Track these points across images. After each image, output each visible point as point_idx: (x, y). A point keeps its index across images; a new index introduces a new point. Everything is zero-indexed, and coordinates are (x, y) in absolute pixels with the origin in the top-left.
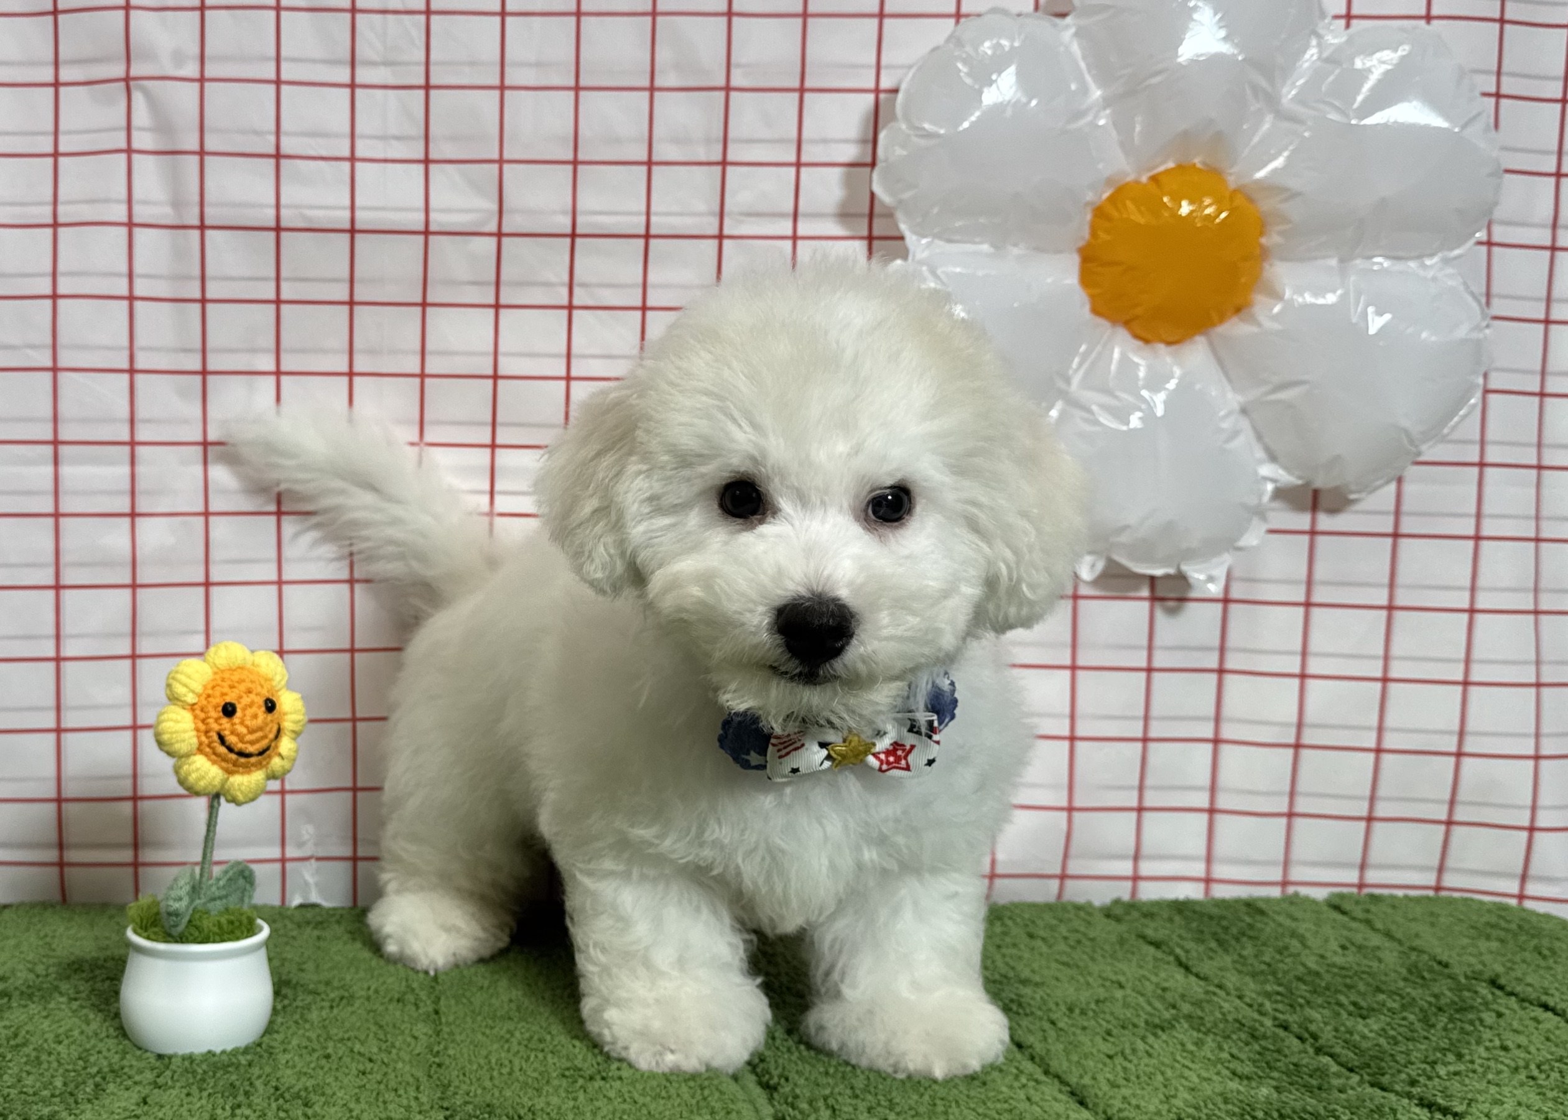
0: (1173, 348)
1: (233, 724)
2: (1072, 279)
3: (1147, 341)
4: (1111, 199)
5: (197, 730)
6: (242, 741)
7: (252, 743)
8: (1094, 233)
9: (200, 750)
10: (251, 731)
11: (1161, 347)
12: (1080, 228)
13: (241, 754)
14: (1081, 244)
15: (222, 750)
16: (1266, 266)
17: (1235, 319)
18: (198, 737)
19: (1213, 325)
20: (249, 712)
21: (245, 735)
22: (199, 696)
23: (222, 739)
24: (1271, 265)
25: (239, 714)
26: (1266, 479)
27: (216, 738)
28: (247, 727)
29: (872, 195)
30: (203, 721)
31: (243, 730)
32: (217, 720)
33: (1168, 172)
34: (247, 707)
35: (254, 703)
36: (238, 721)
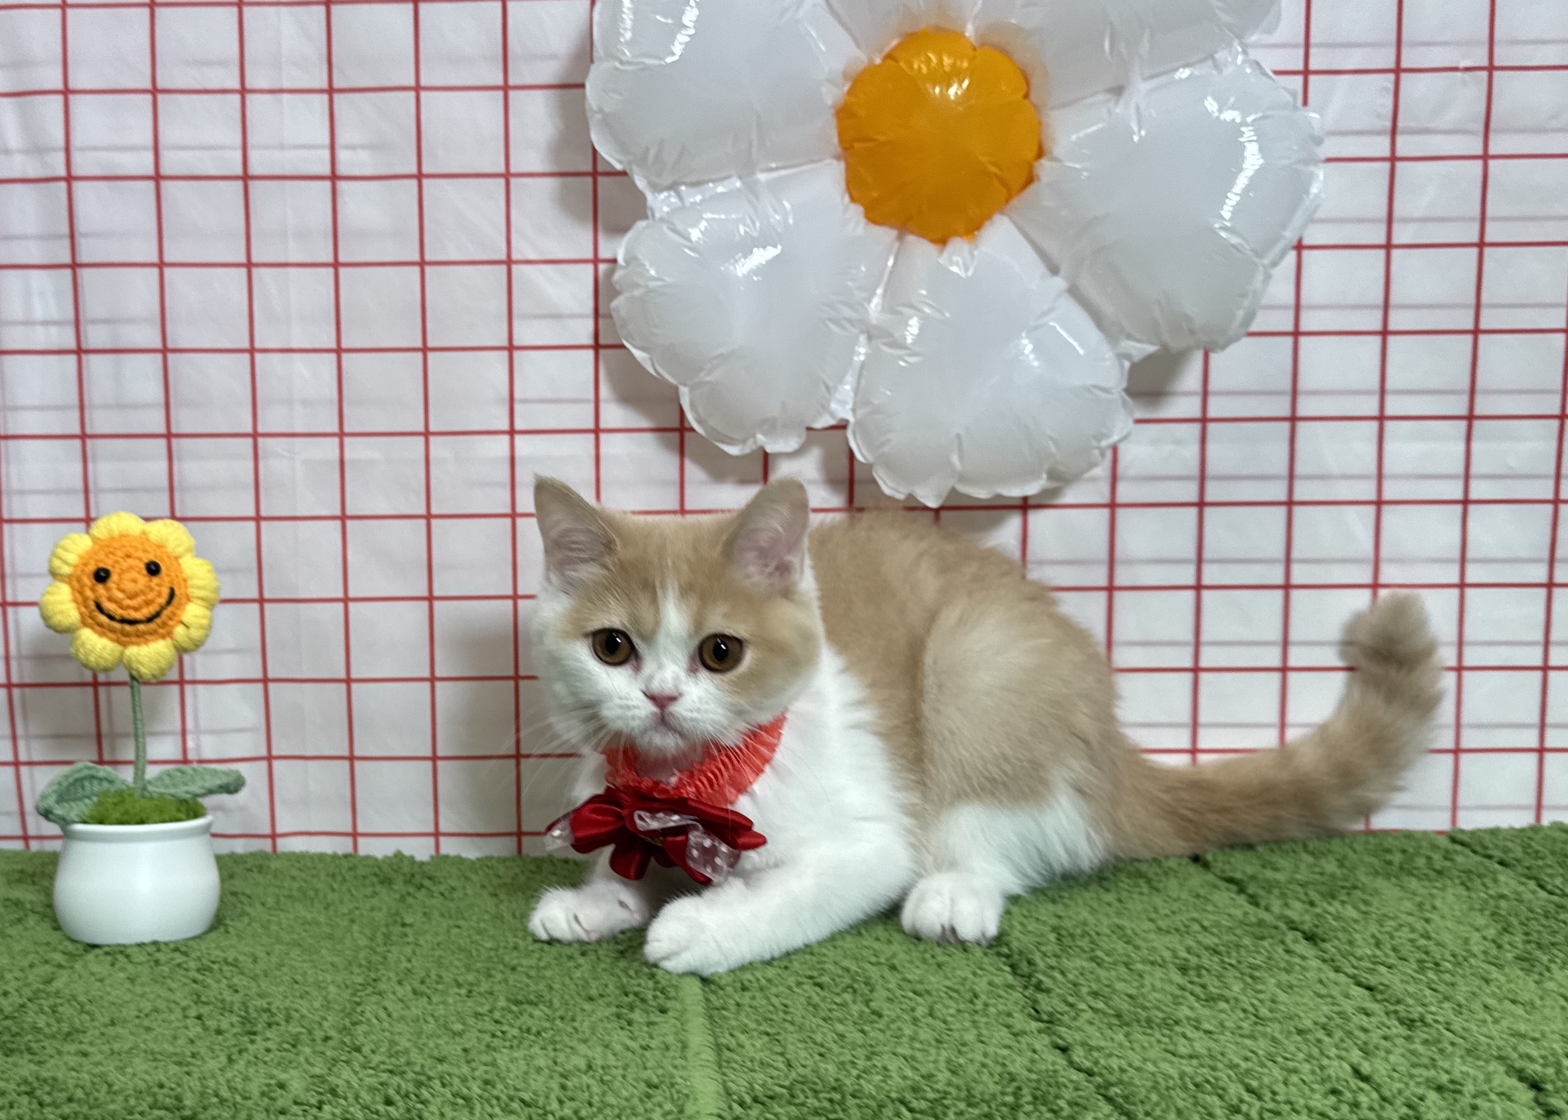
1: (108, 589)
5: (75, 601)
6: (122, 608)
7: (136, 609)
9: (85, 624)
10: (131, 597)
13: (123, 621)
15: (104, 619)
18: (79, 609)
20: (127, 576)
21: (122, 600)
22: (75, 566)
23: (99, 607)
25: (114, 577)
27: (93, 606)
28: (123, 591)
30: (81, 593)
31: (120, 595)
32: (93, 590)
34: (124, 571)
35: (132, 567)
36: (114, 586)
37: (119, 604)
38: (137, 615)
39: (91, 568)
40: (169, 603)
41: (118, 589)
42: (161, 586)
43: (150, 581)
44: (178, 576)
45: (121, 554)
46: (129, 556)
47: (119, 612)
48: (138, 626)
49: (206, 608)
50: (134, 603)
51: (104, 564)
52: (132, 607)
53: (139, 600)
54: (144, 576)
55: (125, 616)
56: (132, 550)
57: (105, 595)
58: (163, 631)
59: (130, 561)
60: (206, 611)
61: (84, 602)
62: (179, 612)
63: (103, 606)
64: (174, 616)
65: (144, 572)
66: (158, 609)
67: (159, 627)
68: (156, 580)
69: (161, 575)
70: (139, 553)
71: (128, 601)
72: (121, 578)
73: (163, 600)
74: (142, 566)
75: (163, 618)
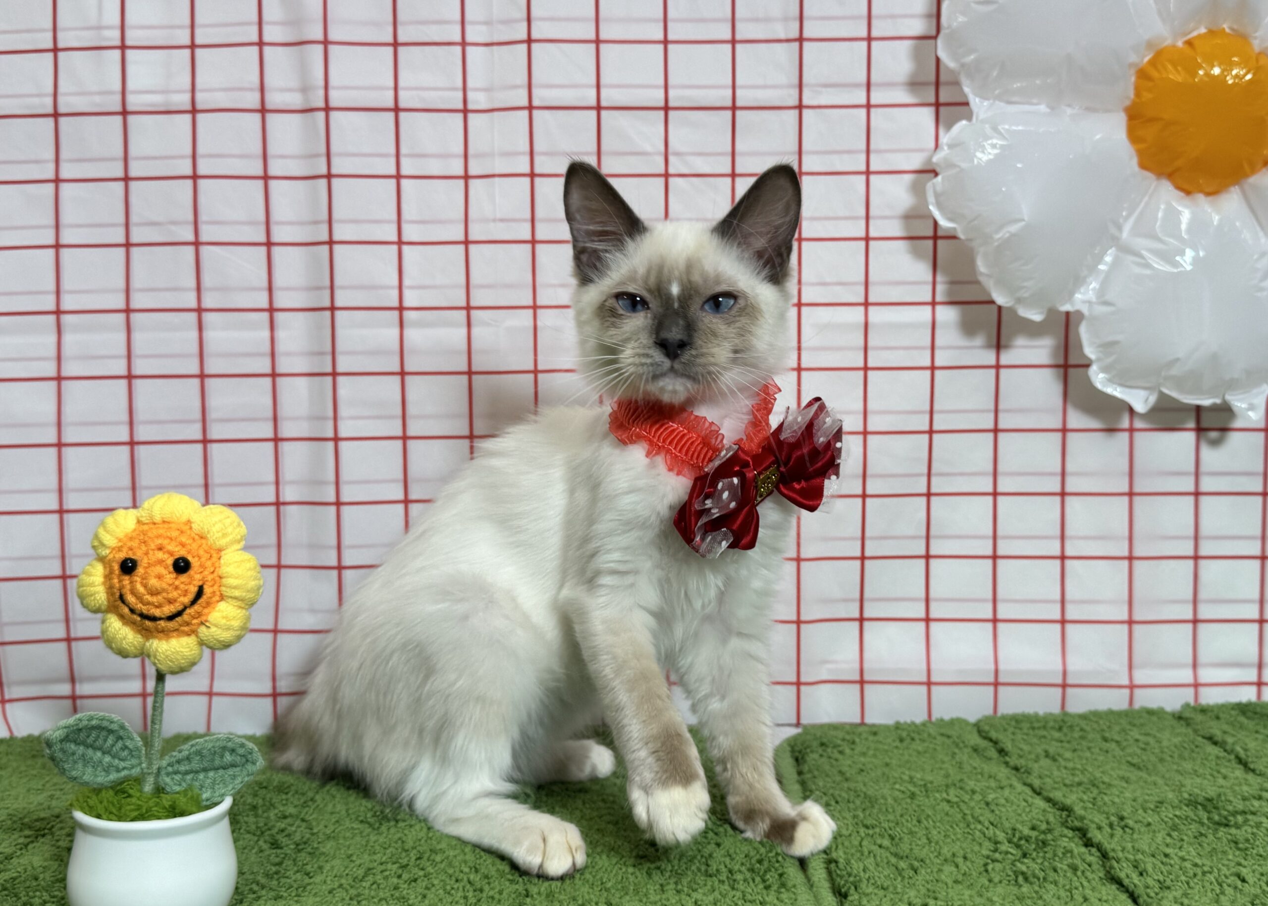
0: (1212, 198)
1: (133, 583)
2: (1120, 133)
3: (1188, 192)
4: (1152, 62)
8: (1138, 93)
9: (110, 608)
10: (154, 593)
11: (1201, 198)
12: (1126, 88)
13: (145, 617)
14: (1127, 103)
18: (107, 594)
19: (1246, 176)
20: (154, 571)
23: (122, 600)
25: (140, 571)
27: (117, 596)
29: (938, 60)
30: (110, 579)
33: (1199, 36)
34: (150, 565)
35: (161, 562)
36: (138, 579)
37: (139, 598)
38: (157, 612)
39: (122, 555)
40: (194, 602)
41: (141, 583)
42: (188, 584)
43: (176, 578)
44: (213, 572)
45: (153, 546)
46: (160, 548)
47: (139, 606)
48: (158, 622)
49: (240, 607)
50: (154, 599)
51: (134, 554)
52: (152, 604)
53: (160, 597)
54: (170, 573)
55: (145, 612)
56: (166, 542)
57: (128, 587)
58: (186, 629)
59: (160, 555)
60: (239, 611)
61: (110, 589)
62: (206, 611)
63: (125, 597)
64: (199, 614)
65: (171, 569)
66: (180, 608)
67: (181, 625)
68: (184, 578)
69: (191, 572)
70: (171, 547)
71: (148, 598)
72: (146, 573)
73: (186, 600)
74: (170, 561)
75: (185, 617)
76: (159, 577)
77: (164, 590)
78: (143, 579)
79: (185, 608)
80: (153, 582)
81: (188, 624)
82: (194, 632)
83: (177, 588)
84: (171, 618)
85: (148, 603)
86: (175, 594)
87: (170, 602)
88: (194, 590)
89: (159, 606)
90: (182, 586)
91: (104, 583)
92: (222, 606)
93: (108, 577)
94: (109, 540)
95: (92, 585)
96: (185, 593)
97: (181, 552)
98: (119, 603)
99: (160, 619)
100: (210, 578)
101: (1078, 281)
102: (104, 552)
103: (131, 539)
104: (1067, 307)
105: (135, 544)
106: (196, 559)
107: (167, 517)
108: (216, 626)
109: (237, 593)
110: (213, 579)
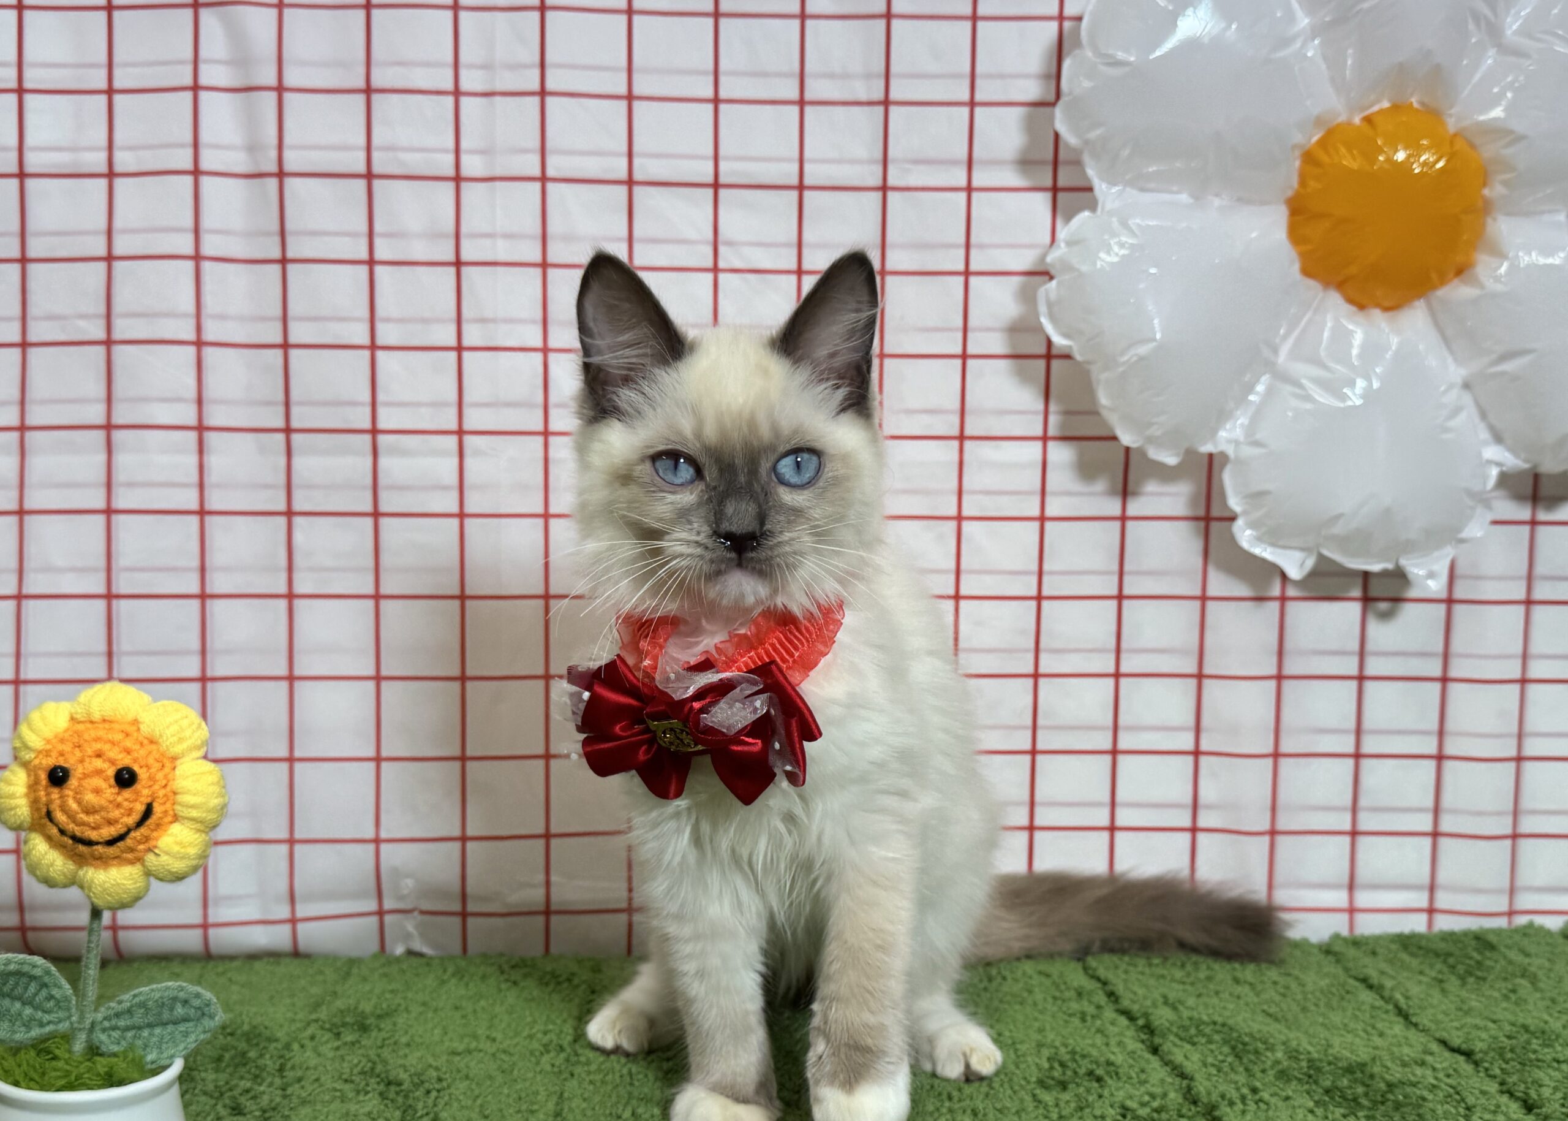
0: (1390, 314)
1: (64, 798)
2: (1279, 233)
3: (1361, 307)
4: (1322, 143)
5: (29, 798)
6: (77, 823)
8: (1303, 182)
9: (33, 829)
11: (1377, 314)
12: (1288, 175)
13: (79, 840)
14: (1290, 193)
15: (55, 832)
16: (1489, 221)
17: (1456, 281)
18: (31, 809)
19: (1434, 288)
21: (80, 814)
22: (35, 754)
23: (50, 818)
24: (1495, 220)
25: (73, 782)
26: (1490, 462)
27: (44, 813)
29: (1057, 136)
30: (34, 790)
33: (1381, 112)
34: (86, 776)
35: (99, 772)
36: (71, 793)
37: (72, 817)
38: (93, 835)
39: (50, 762)
40: (140, 824)
41: (74, 798)
42: (133, 801)
43: (118, 794)
44: (165, 786)
45: (90, 752)
46: (99, 755)
47: (71, 827)
48: (95, 847)
49: (199, 831)
50: (91, 819)
51: (66, 761)
52: (87, 825)
53: (97, 817)
54: (110, 786)
55: (78, 834)
56: (107, 747)
57: (58, 802)
58: (130, 856)
59: (99, 763)
60: (197, 836)
61: (34, 803)
62: (155, 834)
63: (53, 815)
64: (147, 839)
65: (112, 781)
66: (123, 830)
67: (123, 852)
68: (127, 793)
69: (137, 786)
70: (113, 753)
71: (83, 817)
72: (80, 785)
73: (131, 821)
74: (111, 772)
75: (129, 841)
76: (97, 791)
77: (102, 808)
78: (77, 793)
79: (129, 831)
80: (90, 798)
81: (132, 850)
82: (140, 860)
83: (119, 806)
84: (111, 842)
85: (83, 824)
86: (116, 814)
87: (110, 822)
88: (140, 808)
89: (96, 828)
90: (126, 804)
91: (27, 795)
92: (176, 829)
93: (32, 787)
94: (34, 740)
95: (12, 796)
96: (130, 812)
97: (125, 761)
98: (46, 821)
99: (97, 843)
100: (161, 793)
101: (1223, 416)
102: (28, 756)
103: (62, 741)
104: (1207, 448)
105: (67, 748)
106: (145, 769)
107: (108, 713)
108: (167, 853)
109: (194, 813)
110: (165, 795)
